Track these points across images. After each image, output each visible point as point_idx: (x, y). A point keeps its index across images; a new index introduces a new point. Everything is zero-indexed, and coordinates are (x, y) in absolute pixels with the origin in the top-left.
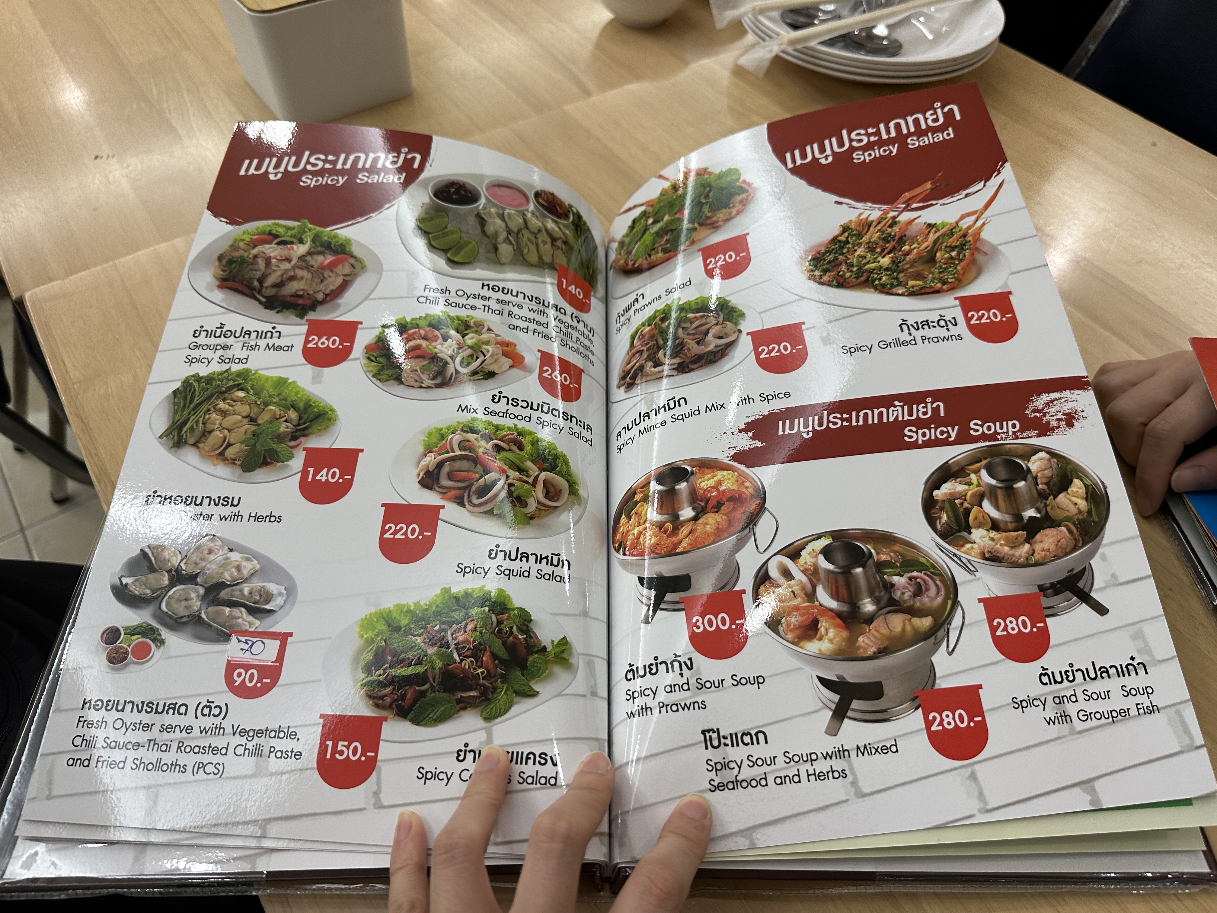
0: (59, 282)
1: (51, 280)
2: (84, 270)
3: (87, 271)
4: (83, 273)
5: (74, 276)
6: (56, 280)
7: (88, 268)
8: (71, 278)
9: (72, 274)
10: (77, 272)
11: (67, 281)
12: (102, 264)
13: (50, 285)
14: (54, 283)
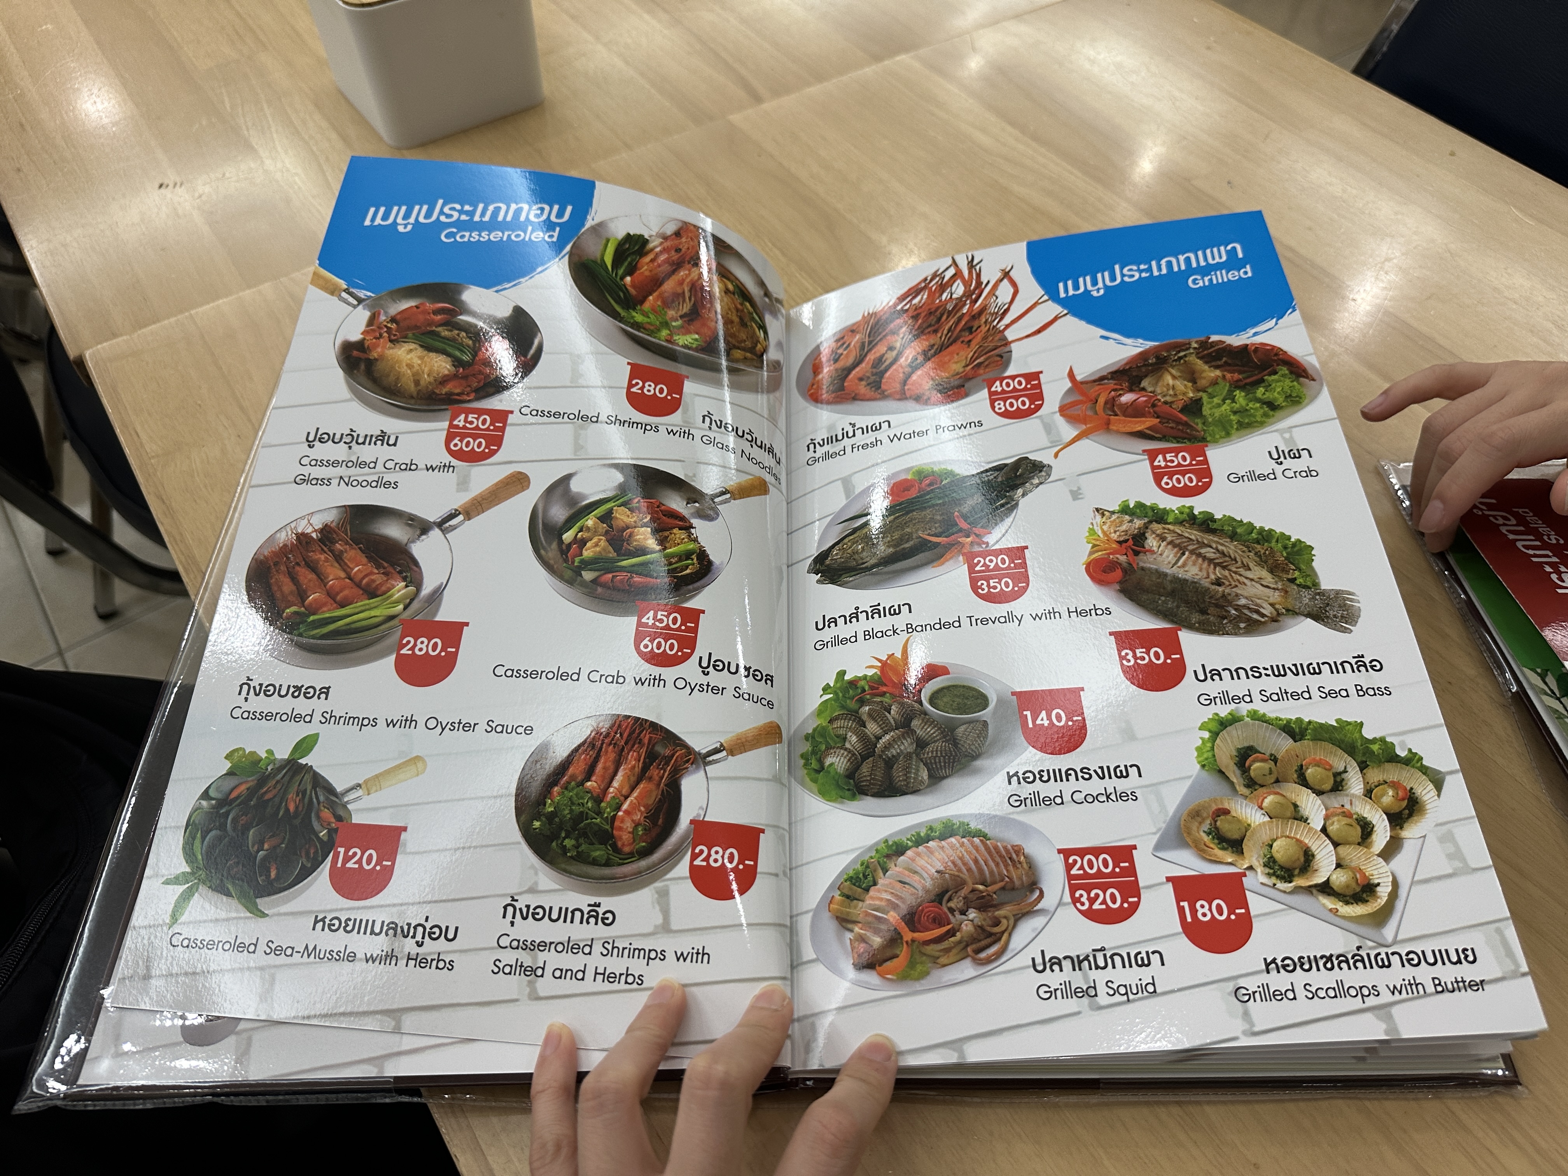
0: (125, 338)
1: (115, 335)
2: (154, 323)
3: (158, 325)
4: (153, 327)
5: (144, 330)
6: (122, 335)
7: (158, 320)
8: (139, 332)
9: (140, 328)
10: (145, 326)
11: (135, 335)
12: (175, 316)
13: (114, 341)
14: (120, 339)
